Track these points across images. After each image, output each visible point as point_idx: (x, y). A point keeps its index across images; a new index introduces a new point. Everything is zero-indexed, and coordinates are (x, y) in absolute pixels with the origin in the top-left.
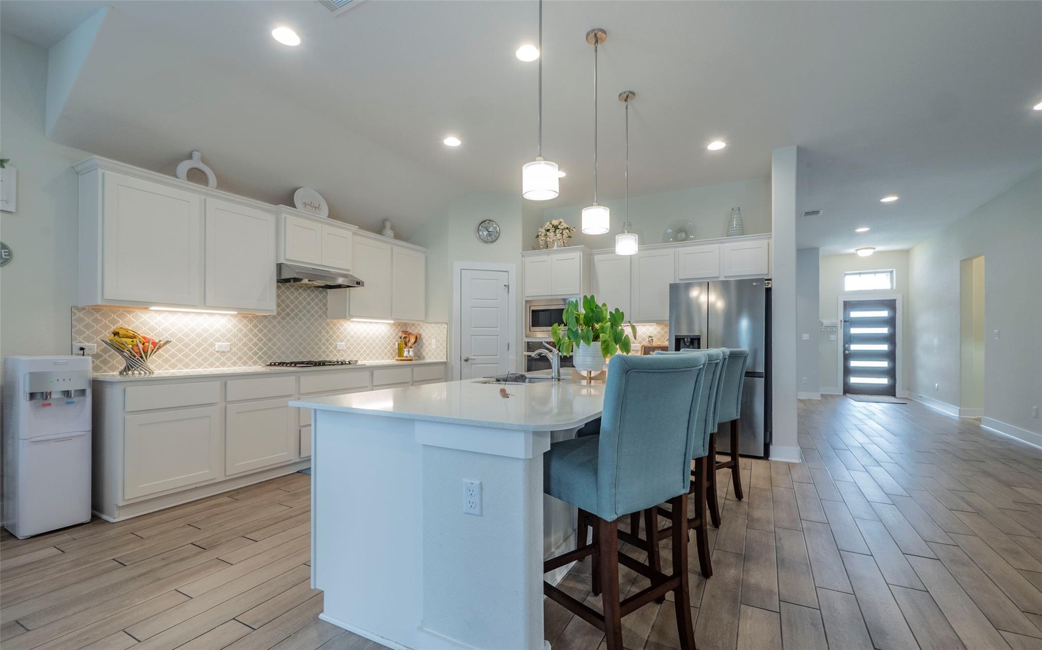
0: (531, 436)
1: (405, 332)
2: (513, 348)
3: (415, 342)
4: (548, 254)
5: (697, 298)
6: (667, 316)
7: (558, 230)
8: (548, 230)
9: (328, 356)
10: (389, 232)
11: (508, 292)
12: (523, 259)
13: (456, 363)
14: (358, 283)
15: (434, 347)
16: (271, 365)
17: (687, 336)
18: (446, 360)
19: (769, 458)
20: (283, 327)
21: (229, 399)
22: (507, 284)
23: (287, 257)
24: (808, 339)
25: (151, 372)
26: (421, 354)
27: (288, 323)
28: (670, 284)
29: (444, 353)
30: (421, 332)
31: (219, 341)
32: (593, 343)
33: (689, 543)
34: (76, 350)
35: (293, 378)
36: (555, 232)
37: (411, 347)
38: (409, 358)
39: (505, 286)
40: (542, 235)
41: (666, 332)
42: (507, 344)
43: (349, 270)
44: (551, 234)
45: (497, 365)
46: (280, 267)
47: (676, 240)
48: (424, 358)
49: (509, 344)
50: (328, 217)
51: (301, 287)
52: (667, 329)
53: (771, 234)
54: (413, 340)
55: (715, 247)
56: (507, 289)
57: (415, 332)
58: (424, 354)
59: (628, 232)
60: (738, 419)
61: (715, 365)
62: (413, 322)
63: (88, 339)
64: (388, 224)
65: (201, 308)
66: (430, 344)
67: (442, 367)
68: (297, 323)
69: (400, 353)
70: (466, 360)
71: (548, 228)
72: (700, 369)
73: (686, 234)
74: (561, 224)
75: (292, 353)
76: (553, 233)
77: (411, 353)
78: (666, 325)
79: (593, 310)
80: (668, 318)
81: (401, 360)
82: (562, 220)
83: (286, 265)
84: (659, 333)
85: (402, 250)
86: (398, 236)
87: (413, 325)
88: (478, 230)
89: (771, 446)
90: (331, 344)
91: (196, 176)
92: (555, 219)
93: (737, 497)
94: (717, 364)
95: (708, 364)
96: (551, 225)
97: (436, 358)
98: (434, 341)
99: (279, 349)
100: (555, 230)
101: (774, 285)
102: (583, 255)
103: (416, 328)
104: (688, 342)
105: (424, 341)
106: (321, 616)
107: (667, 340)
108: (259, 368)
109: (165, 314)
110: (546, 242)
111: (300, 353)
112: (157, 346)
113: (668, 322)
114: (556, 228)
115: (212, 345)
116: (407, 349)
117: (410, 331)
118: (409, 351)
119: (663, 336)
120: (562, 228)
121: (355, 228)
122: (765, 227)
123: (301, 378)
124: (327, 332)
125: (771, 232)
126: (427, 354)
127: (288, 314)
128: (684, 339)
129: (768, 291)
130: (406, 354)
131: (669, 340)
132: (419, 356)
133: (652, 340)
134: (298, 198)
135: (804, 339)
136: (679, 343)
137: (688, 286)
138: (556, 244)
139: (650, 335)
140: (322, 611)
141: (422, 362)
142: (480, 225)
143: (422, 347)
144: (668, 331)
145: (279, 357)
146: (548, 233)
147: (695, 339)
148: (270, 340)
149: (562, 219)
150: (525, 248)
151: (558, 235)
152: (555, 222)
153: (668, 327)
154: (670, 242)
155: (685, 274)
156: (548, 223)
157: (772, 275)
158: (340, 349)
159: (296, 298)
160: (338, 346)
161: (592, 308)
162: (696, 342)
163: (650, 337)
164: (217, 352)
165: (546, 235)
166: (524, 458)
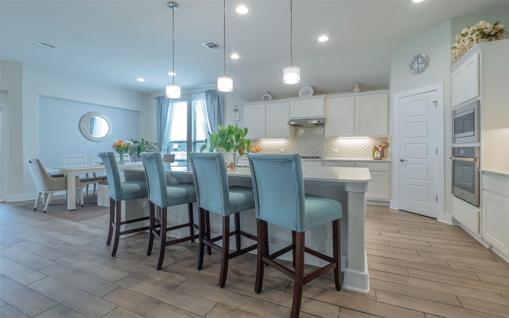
2: (440, 152)
3: (382, 149)
18: (391, 160)
20: (305, 143)
23: (291, 117)
27: (307, 141)
31: (282, 148)
37: (379, 152)
38: (378, 158)
42: (436, 149)
68: (311, 141)
75: (309, 153)
81: (374, 159)
83: (291, 120)
90: (329, 150)
91: (267, 98)
99: (303, 151)
111: (313, 153)
115: (280, 150)
116: (377, 153)
124: (327, 144)
127: (307, 138)
145: (303, 154)
148: (300, 148)
158: (335, 152)
159: (311, 131)
160: (333, 151)
164: (281, 152)
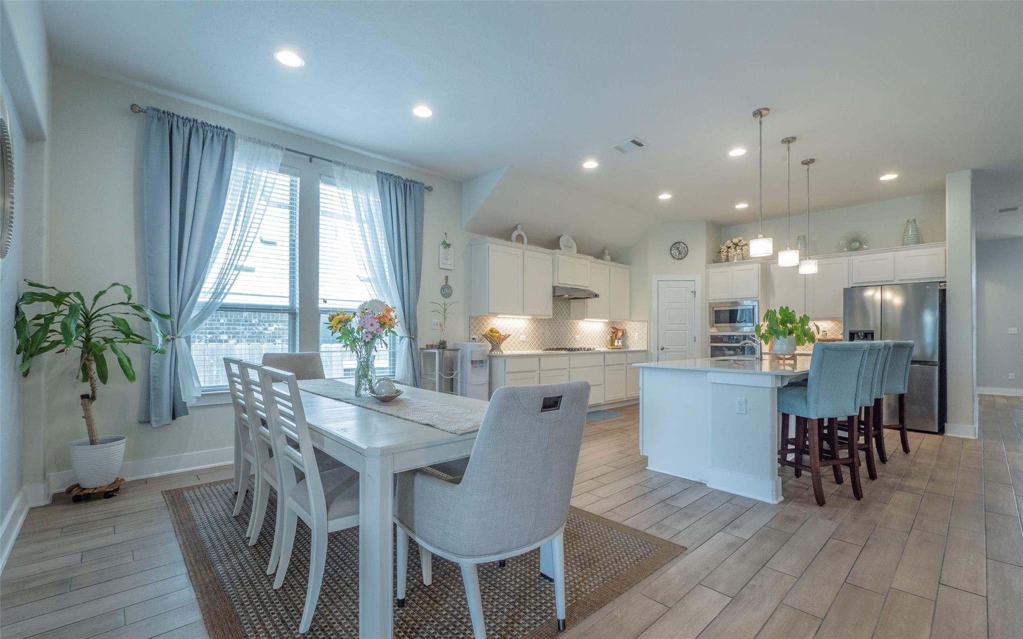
0: (774, 377)
1: (614, 328)
2: (698, 339)
3: (622, 335)
4: (729, 266)
5: (873, 296)
6: (841, 314)
7: (738, 247)
8: (729, 247)
9: (563, 345)
10: (608, 257)
11: (695, 297)
12: (707, 270)
13: (654, 351)
14: (596, 296)
15: (636, 338)
16: (547, 350)
17: (861, 331)
18: (646, 349)
19: (944, 434)
20: (553, 325)
21: (541, 369)
22: (694, 291)
23: (559, 282)
24: (1016, 333)
25: (502, 352)
26: (626, 344)
27: (555, 323)
28: (844, 289)
29: (645, 344)
30: (626, 328)
31: (522, 334)
32: (788, 337)
33: (860, 467)
34: (471, 340)
35: (567, 358)
36: (735, 248)
37: (619, 339)
38: (619, 347)
39: (692, 292)
40: (724, 251)
41: (840, 328)
43: (587, 287)
44: (732, 251)
45: (685, 353)
46: (554, 288)
47: (851, 249)
48: (628, 347)
49: (695, 337)
50: (577, 253)
51: (561, 299)
52: (841, 325)
53: (945, 243)
54: (620, 334)
55: (889, 255)
56: (693, 294)
57: (621, 328)
58: (628, 344)
59: (810, 258)
60: (905, 393)
61: (878, 350)
62: (619, 321)
63: (475, 334)
64: (607, 252)
65: (522, 316)
66: (633, 337)
67: (644, 354)
69: (612, 343)
70: (662, 349)
71: (730, 245)
72: (865, 350)
73: (860, 242)
74: (741, 242)
76: (733, 249)
77: (620, 343)
78: (839, 322)
79: (787, 316)
80: (842, 315)
81: (612, 348)
82: (740, 238)
83: (558, 286)
84: (832, 328)
85: (616, 268)
86: (613, 260)
87: (619, 322)
88: (671, 250)
89: (946, 424)
91: (520, 239)
92: (736, 238)
93: (904, 451)
94: (879, 349)
95: (870, 349)
96: (732, 243)
97: (638, 347)
98: (637, 334)
99: (548, 340)
100: (736, 247)
101: (948, 288)
102: (761, 266)
103: (622, 325)
104: (861, 336)
105: (628, 334)
106: (647, 468)
107: (842, 334)
108: (539, 352)
109: (506, 319)
110: (727, 256)
112: (506, 337)
113: (842, 319)
114: (736, 245)
115: (519, 337)
117: (617, 327)
118: (618, 342)
119: (836, 331)
120: (741, 245)
121: (591, 258)
122: (939, 236)
123: (571, 358)
125: (946, 241)
126: (631, 344)
127: (556, 317)
128: (858, 333)
129: (943, 293)
130: (616, 344)
131: (843, 334)
132: (624, 345)
133: (826, 334)
134: (562, 242)
135: (1010, 332)
136: (852, 336)
137: (863, 288)
138: (736, 257)
139: (824, 330)
140: (647, 466)
141: (627, 350)
142: (672, 247)
143: (626, 339)
144: (842, 326)
145: (551, 345)
146: (729, 250)
147: (869, 333)
149: (742, 237)
150: (708, 263)
151: (738, 251)
152: (735, 241)
153: (842, 323)
154: (844, 251)
155: (857, 280)
156: (729, 242)
157: (947, 280)
159: (559, 308)
161: (786, 314)
162: (870, 336)
163: (824, 331)
164: (521, 341)
165: (728, 251)
166: (771, 386)
